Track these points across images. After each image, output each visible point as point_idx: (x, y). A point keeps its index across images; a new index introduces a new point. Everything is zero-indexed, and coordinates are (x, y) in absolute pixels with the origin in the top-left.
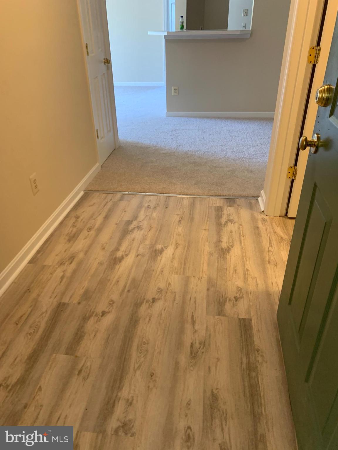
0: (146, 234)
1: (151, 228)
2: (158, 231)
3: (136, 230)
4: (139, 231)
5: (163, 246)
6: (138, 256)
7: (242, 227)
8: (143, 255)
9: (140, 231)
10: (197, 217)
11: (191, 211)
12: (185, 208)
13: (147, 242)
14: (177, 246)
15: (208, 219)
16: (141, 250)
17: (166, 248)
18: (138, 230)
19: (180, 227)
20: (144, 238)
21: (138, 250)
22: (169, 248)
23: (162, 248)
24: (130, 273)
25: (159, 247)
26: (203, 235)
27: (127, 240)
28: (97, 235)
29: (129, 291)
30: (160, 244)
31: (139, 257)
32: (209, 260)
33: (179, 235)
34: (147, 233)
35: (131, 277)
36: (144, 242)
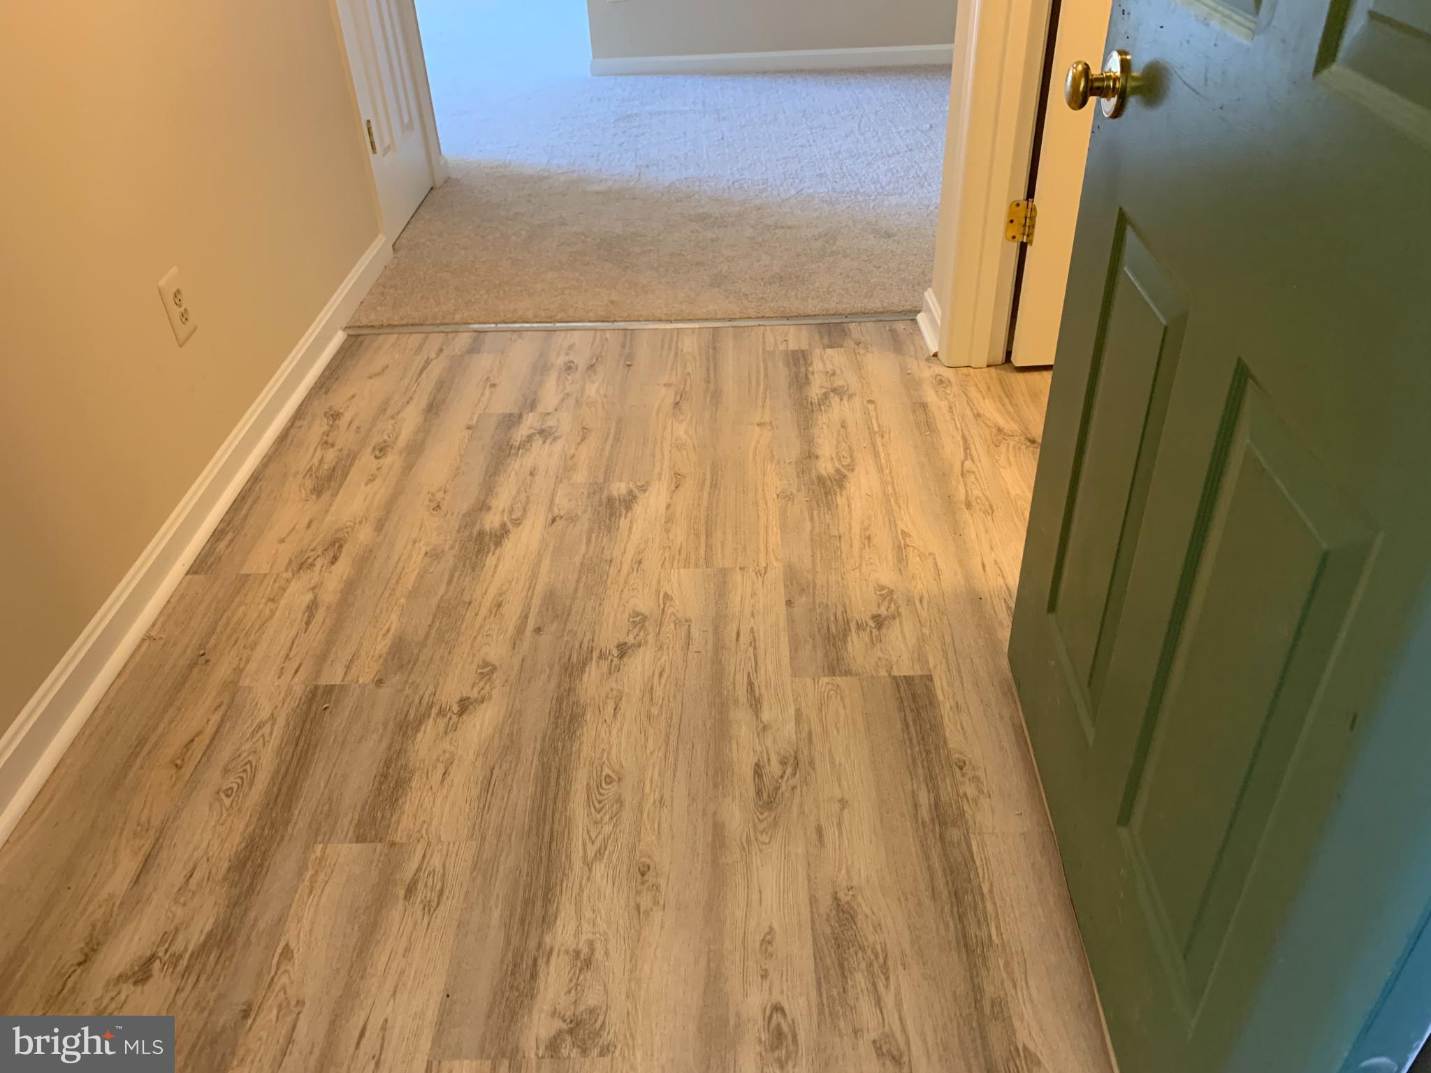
0: (573, 451)
1: (585, 432)
2: (610, 441)
3: (538, 441)
4: (547, 445)
5: (631, 485)
6: (554, 520)
7: (875, 408)
8: (572, 519)
9: (551, 444)
10: (730, 386)
11: (708, 370)
12: (688, 363)
13: (581, 477)
14: (678, 480)
15: (765, 390)
16: (563, 503)
17: (643, 489)
18: (544, 442)
19: (680, 422)
20: (568, 466)
21: (552, 502)
22: (653, 489)
23: (630, 492)
24: (534, 575)
25: (619, 488)
26: (758, 442)
27: (513, 475)
28: (409, 467)
29: (538, 630)
30: (621, 480)
31: (560, 524)
32: (783, 515)
33: (679, 446)
34: (576, 450)
35: (540, 589)
36: (570, 478)
